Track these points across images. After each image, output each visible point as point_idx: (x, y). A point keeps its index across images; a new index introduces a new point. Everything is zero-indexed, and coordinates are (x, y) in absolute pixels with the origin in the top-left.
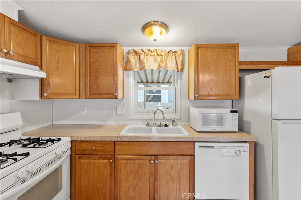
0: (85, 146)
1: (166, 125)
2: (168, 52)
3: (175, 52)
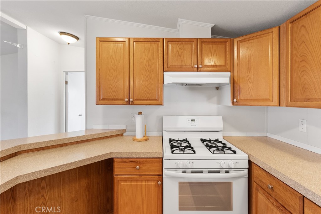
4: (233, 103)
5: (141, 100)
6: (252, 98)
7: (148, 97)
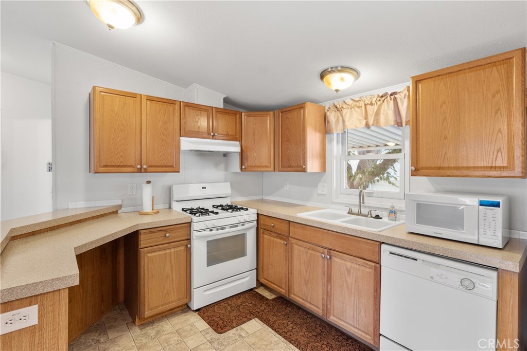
0: (267, 222)
1: (377, 217)
2: (382, 97)
3: (394, 93)
4: (241, 169)
5: (155, 166)
6: (257, 165)
7: (164, 164)
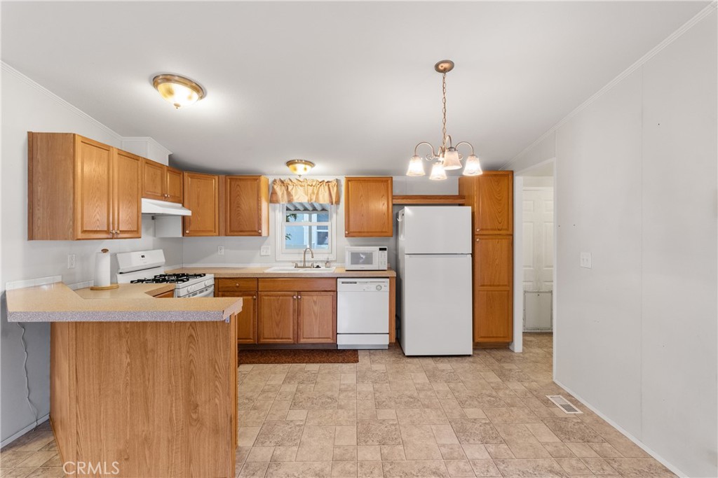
0: (230, 284)
1: (318, 267)
2: (321, 182)
3: (328, 182)
4: (183, 235)
6: (201, 229)
7: (130, 229)
